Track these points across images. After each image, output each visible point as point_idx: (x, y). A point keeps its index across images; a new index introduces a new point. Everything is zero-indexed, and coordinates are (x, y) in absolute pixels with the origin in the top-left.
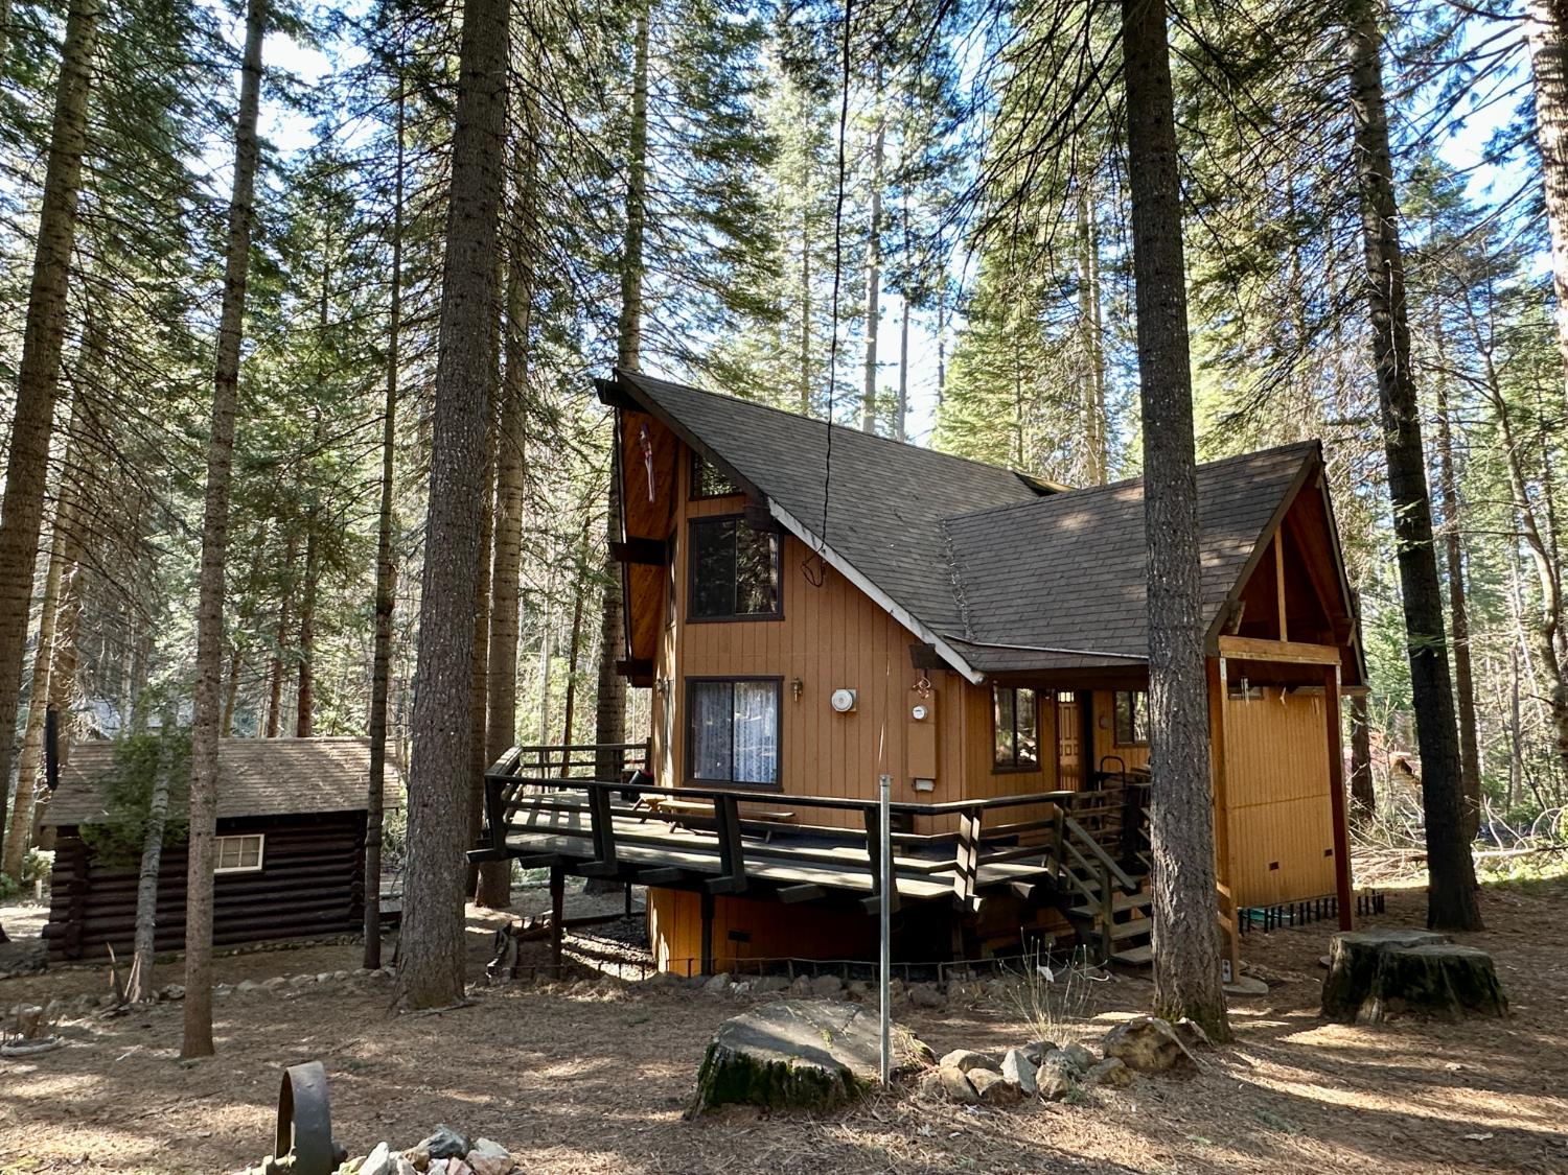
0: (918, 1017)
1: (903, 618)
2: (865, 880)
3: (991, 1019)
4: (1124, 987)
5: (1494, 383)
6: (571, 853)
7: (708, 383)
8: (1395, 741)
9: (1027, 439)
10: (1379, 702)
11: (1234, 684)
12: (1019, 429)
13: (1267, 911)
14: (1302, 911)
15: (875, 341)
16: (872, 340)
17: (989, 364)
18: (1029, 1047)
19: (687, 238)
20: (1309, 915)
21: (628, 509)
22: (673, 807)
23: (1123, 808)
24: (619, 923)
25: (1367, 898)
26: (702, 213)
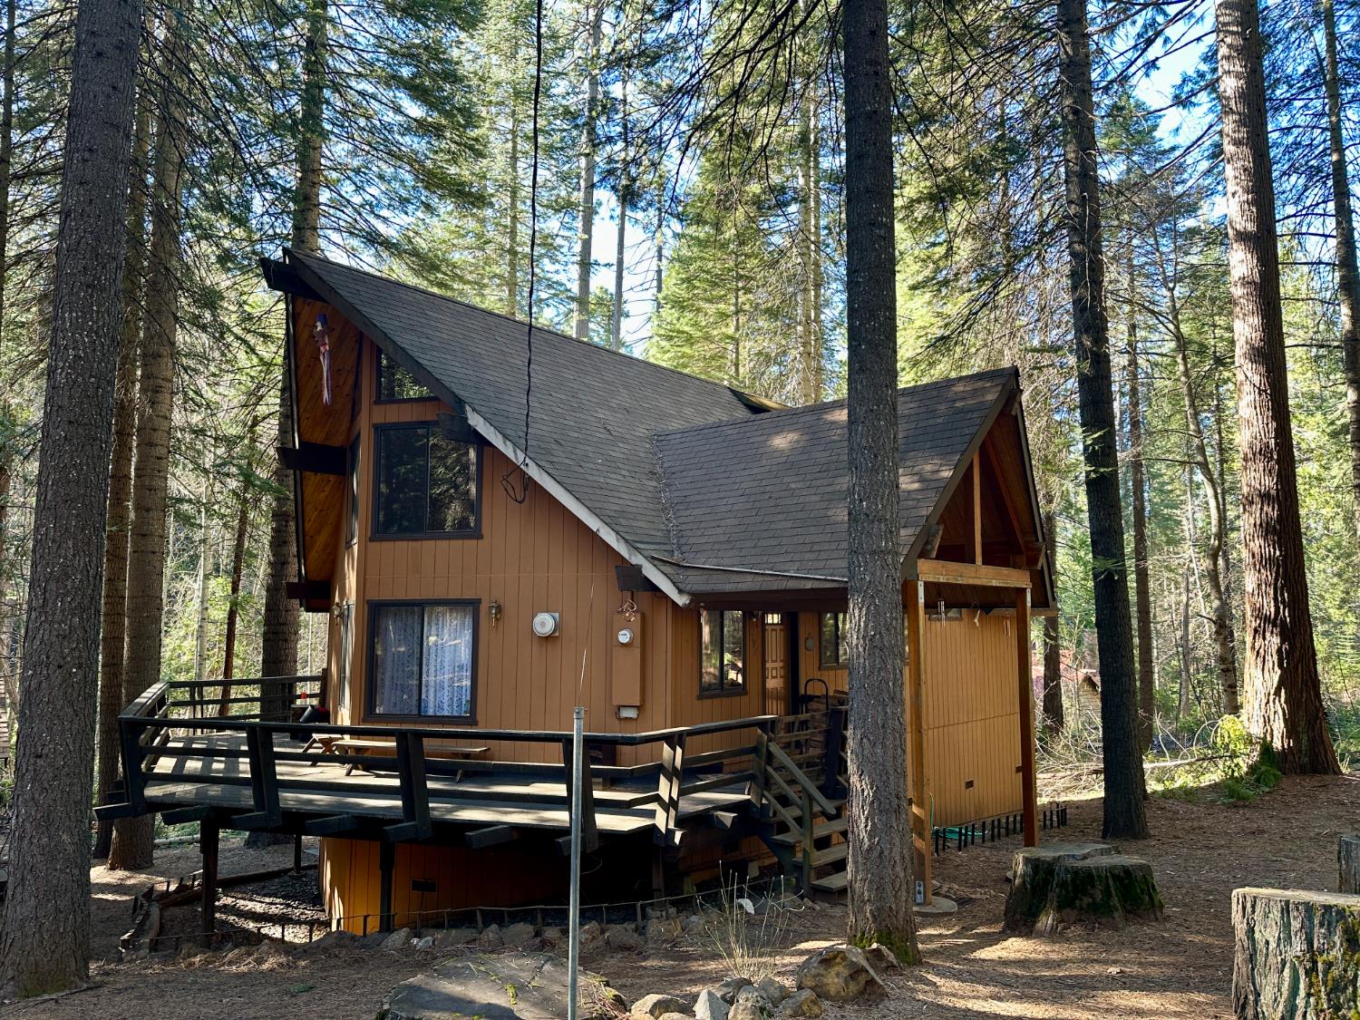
0: (613, 962)
1: (609, 537)
2: (560, 817)
3: (688, 957)
4: (823, 914)
5: (1176, 317)
6: (225, 804)
8: (1083, 658)
9: (743, 353)
10: (1070, 620)
11: (931, 606)
12: (737, 342)
13: (961, 829)
14: (993, 830)
15: (590, 237)
16: (586, 237)
17: (708, 272)
18: (724, 986)
19: (376, 104)
20: (999, 832)
21: (301, 410)
22: (350, 747)
23: (826, 731)
24: (286, 878)
25: (1051, 812)
26: (393, 77)
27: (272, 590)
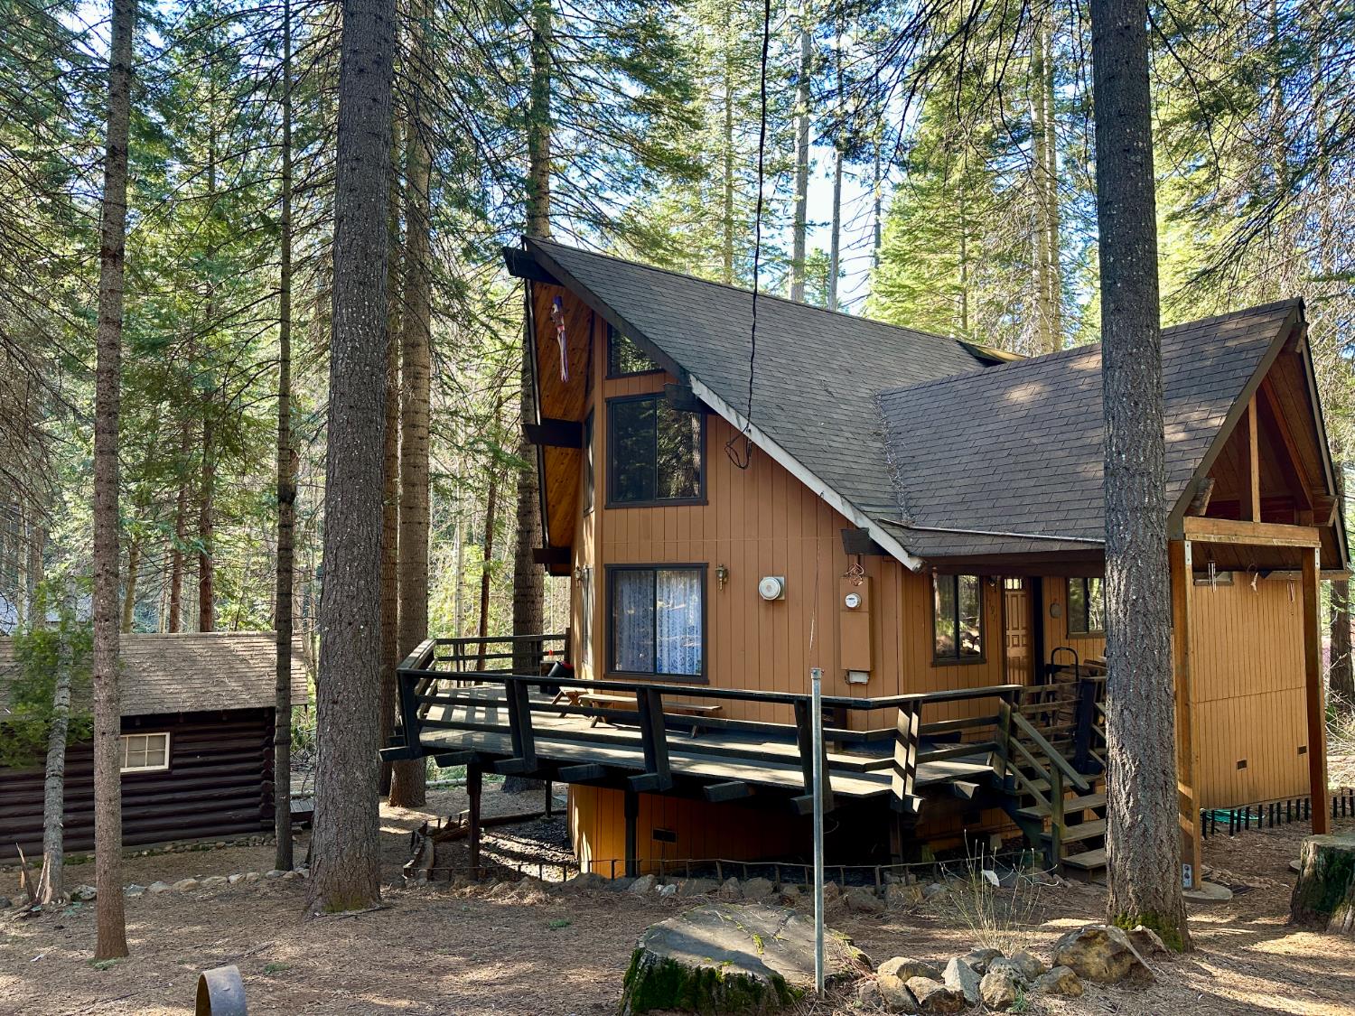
0: (855, 922)
1: (834, 501)
2: (796, 777)
3: (931, 925)
4: (1075, 892)
6: (489, 750)
7: (623, 250)
9: (972, 304)
11: (1199, 569)
12: (964, 292)
13: (1232, 812)
14: (1271, 813)
15: (805, 199)
16: (802, 197)
17: (930, 221)
18: (972, 955)
19: (598, 88)
20: (1279, 817)
21: (542, 388)
22: (594, 701)
23: (1076, 703)
24: (539, 822)
25: (1343, 799)
26: (614, 59)
27: (521, 557)
